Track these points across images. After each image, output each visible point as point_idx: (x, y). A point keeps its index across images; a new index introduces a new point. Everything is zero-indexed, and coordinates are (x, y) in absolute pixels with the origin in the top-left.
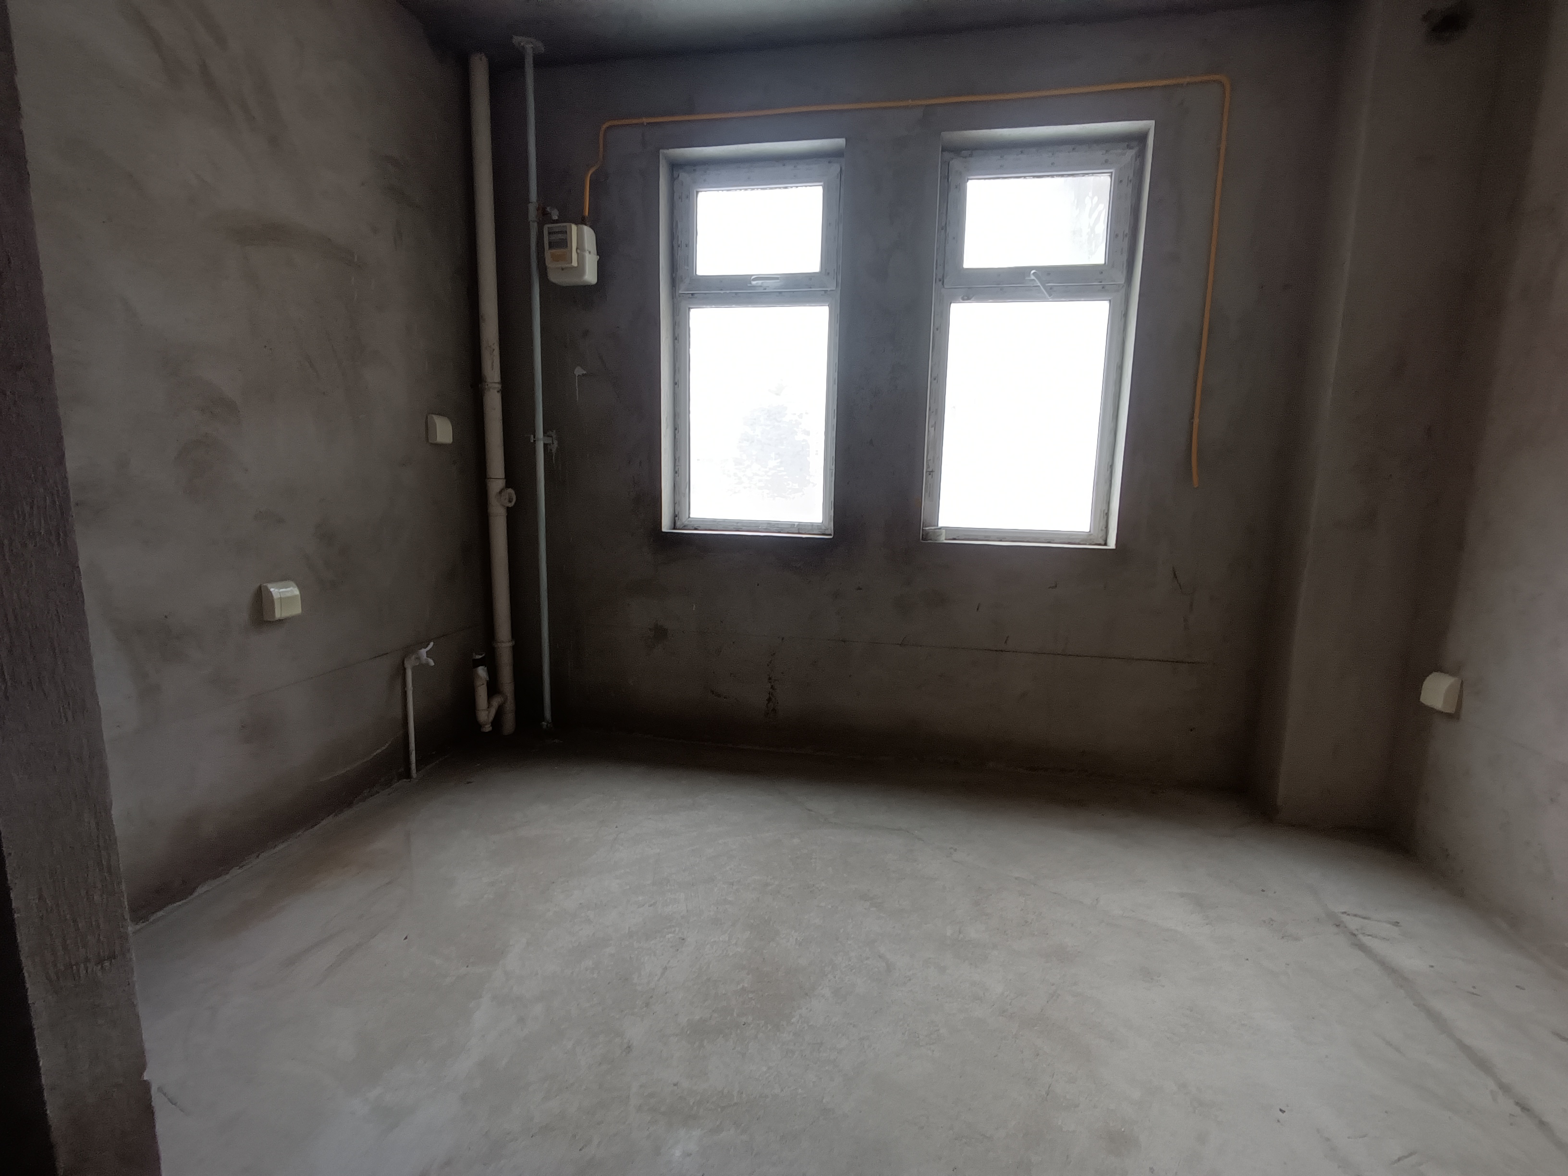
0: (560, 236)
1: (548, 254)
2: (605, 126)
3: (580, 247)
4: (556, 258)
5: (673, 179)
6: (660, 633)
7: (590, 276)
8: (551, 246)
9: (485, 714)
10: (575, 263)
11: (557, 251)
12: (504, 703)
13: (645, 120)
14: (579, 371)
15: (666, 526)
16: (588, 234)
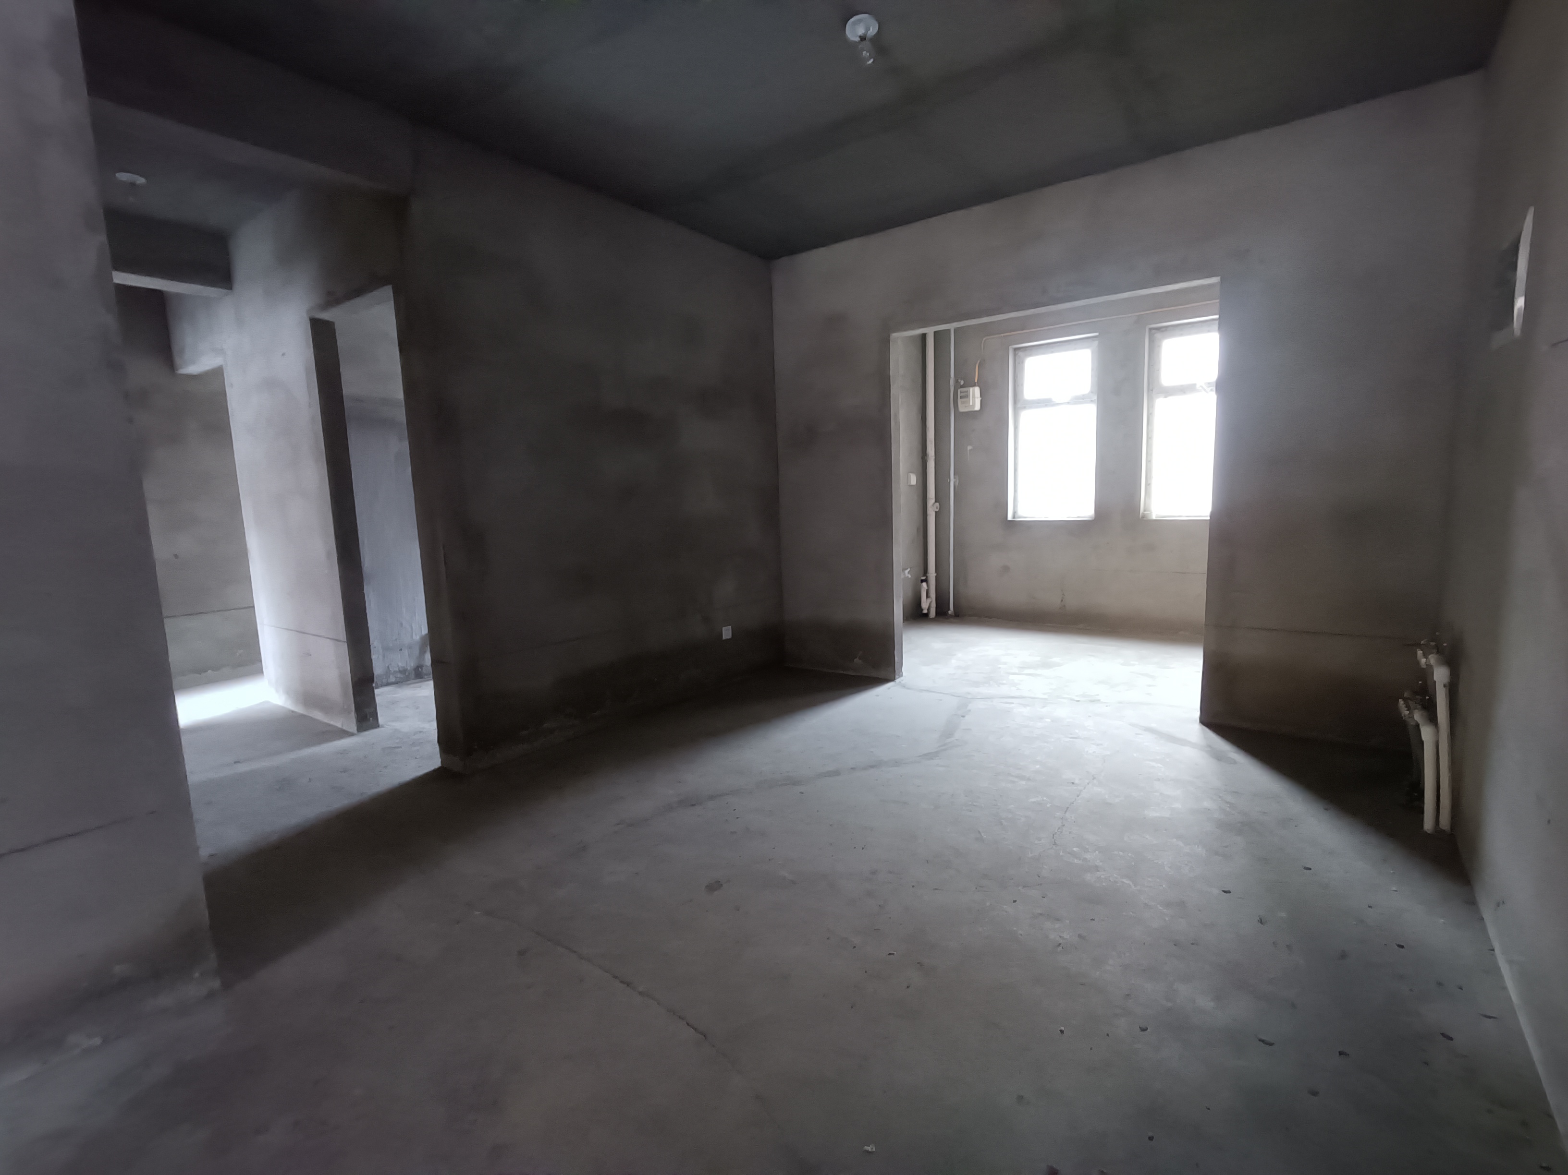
0: (966, 394)
1: (959, 401)
2: (984, 339)
3: (974, 397)
4: (963, 403)
5: (1015, 355)
6: (1006, 569)
7: (977, 407)
8: (961, 397)
9: (925, 605)
10: (971, 404)
11: (963, 400)
12: (932, 601)
13: (1002, 335)
14: (969, 448)
15: (1010, 518)
16: (977, 390)
